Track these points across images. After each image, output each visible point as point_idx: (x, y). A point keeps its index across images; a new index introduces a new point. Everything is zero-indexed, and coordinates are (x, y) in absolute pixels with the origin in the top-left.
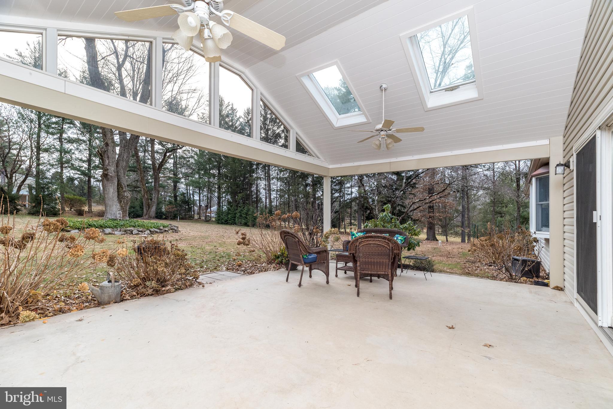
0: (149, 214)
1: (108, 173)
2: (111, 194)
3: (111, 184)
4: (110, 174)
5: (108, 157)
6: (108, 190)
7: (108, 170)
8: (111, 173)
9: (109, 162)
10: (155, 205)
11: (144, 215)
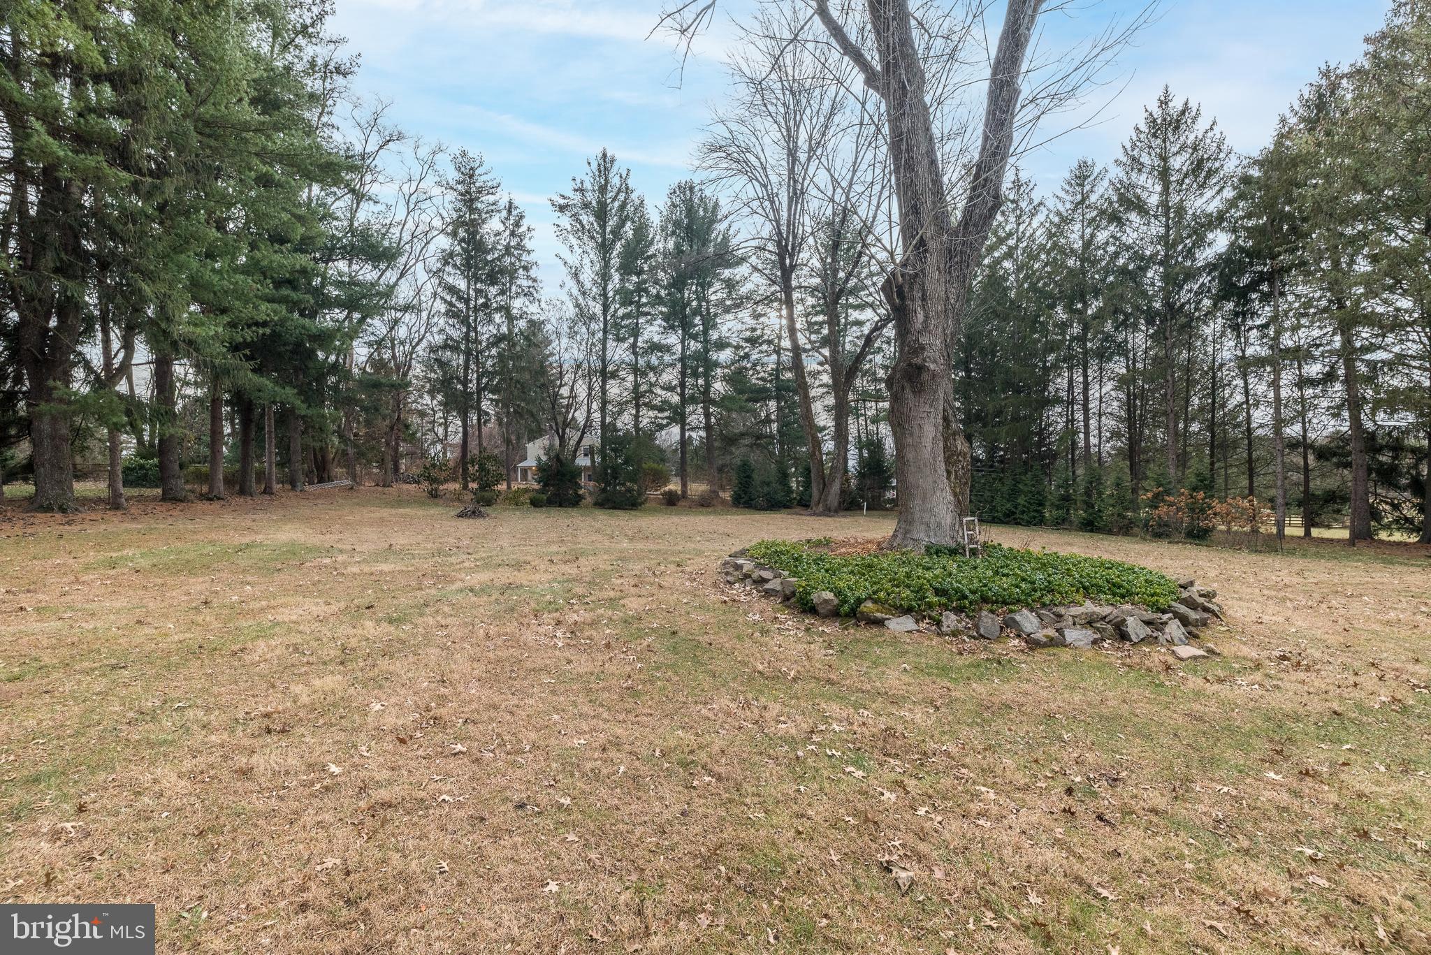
0: (826, 500)
1: (924, 360)
2: (929, 448)
3: (927, 409)
4: (932, 367)
5: (924, 299)
6: (916, 431)
7: (922, 348)
8: (935, 362)
9: (926, 317)
10: (839, 476)
11: (812, 504)
